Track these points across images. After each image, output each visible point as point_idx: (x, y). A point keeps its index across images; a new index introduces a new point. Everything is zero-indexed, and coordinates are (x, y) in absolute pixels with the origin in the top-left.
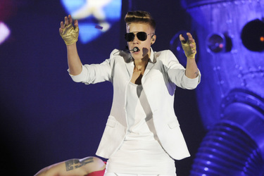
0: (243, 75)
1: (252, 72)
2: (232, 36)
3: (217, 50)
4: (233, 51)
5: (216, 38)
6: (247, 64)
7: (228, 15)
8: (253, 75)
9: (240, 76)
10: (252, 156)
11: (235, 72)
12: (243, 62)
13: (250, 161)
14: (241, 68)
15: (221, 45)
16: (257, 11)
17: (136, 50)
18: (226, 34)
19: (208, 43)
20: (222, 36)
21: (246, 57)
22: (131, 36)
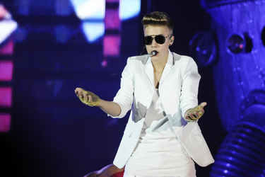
0: (263, 76)
2: (253, 37)
3: (237, 51)
4: (253, 52)
5: (236, 38)
7: (249, 15)
9: (260, 77)
11: (255, 73)
12: (263, 63)
14: (261, 69)
15: (241, 46)
17: (154, 53)
18: (246, 35)
19: (228, 43)
20: (242, 36)
22: (149, 40)
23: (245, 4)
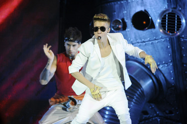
0: (133, 44)
1: (138, 43)
2: (127, 21)
4: (127, 30)
5: (117, 22)
6: (135, 38)
7: (124, 9)
8: (139, 45)
10: (138, 92)
12: (133, 36)
13: (137, 96)
14: (132, 40)
15: (120, 26)
16: (141, 6)
18: (123, 20)
20: (121, 21)
21: (135, 33)
22: (96, 29)
23: (122, 2)
